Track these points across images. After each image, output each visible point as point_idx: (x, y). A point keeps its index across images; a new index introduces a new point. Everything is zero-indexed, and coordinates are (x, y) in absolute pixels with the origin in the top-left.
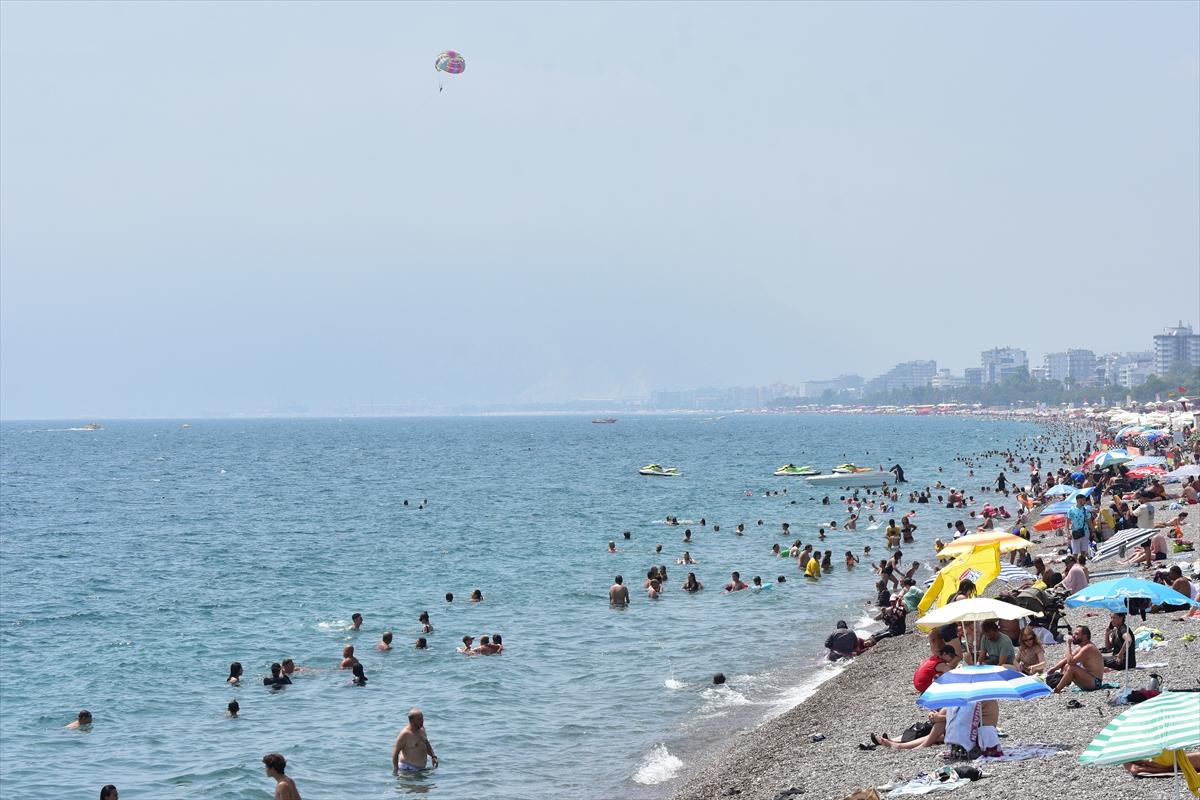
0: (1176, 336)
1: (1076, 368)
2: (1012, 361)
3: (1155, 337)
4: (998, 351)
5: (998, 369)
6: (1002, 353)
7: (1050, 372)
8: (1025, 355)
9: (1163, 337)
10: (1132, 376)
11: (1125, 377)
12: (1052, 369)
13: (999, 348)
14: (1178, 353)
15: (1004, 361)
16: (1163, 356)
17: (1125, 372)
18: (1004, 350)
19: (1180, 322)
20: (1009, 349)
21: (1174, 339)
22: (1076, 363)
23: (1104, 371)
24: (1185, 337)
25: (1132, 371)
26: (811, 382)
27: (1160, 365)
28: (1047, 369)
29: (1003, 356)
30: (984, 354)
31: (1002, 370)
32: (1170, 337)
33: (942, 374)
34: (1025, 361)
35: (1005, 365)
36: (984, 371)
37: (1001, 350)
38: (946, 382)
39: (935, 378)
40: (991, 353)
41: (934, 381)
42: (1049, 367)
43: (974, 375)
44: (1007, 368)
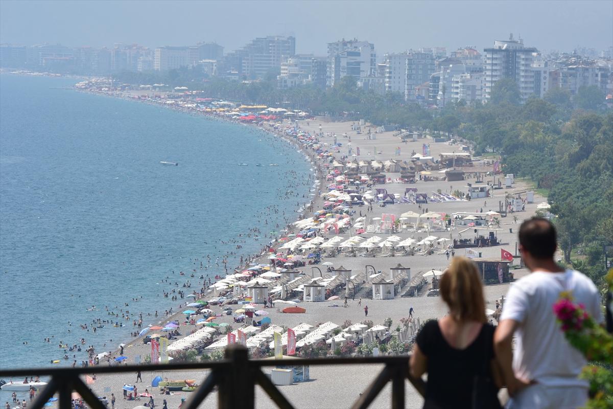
0: (506, 50)
1: (414, 72)
2: (358, 54)
3: (485, 50)
4: (345, 44)
5: (344, 63)
6: (349, 45)
7: (390, 73)
8: (373, 48)
9: (493, 51)
10: (463, 87)
11: (457, 88)
12: (392, 75)
13: (346, 40)
14: (507, 62)
15: (350, 54)
16: (492, 70)
17: (457, 82)
18: (351, 42)
19: (511, 35)
20: (356, 41)
21: (503, 53)
22: (413, 67)
23: (438, 78)
24: (515, 51)
25: (463, 82)
26: (168, 48)
27: (488, 79)
28: (388, 70)
29: (350, 48)
30: (330, 44)
31: (348, 64)
32: (500, 50)
33: (291, 61)
34: (372, 55)
35: (352, 59)
36: (330, 63)
37: (348, 42)
38: (295, 70)
39: (284, 65)
40: (337, 45)
41: (282, 67)
42: (390, 68)
43: (321, 67)
44: (353, 61)
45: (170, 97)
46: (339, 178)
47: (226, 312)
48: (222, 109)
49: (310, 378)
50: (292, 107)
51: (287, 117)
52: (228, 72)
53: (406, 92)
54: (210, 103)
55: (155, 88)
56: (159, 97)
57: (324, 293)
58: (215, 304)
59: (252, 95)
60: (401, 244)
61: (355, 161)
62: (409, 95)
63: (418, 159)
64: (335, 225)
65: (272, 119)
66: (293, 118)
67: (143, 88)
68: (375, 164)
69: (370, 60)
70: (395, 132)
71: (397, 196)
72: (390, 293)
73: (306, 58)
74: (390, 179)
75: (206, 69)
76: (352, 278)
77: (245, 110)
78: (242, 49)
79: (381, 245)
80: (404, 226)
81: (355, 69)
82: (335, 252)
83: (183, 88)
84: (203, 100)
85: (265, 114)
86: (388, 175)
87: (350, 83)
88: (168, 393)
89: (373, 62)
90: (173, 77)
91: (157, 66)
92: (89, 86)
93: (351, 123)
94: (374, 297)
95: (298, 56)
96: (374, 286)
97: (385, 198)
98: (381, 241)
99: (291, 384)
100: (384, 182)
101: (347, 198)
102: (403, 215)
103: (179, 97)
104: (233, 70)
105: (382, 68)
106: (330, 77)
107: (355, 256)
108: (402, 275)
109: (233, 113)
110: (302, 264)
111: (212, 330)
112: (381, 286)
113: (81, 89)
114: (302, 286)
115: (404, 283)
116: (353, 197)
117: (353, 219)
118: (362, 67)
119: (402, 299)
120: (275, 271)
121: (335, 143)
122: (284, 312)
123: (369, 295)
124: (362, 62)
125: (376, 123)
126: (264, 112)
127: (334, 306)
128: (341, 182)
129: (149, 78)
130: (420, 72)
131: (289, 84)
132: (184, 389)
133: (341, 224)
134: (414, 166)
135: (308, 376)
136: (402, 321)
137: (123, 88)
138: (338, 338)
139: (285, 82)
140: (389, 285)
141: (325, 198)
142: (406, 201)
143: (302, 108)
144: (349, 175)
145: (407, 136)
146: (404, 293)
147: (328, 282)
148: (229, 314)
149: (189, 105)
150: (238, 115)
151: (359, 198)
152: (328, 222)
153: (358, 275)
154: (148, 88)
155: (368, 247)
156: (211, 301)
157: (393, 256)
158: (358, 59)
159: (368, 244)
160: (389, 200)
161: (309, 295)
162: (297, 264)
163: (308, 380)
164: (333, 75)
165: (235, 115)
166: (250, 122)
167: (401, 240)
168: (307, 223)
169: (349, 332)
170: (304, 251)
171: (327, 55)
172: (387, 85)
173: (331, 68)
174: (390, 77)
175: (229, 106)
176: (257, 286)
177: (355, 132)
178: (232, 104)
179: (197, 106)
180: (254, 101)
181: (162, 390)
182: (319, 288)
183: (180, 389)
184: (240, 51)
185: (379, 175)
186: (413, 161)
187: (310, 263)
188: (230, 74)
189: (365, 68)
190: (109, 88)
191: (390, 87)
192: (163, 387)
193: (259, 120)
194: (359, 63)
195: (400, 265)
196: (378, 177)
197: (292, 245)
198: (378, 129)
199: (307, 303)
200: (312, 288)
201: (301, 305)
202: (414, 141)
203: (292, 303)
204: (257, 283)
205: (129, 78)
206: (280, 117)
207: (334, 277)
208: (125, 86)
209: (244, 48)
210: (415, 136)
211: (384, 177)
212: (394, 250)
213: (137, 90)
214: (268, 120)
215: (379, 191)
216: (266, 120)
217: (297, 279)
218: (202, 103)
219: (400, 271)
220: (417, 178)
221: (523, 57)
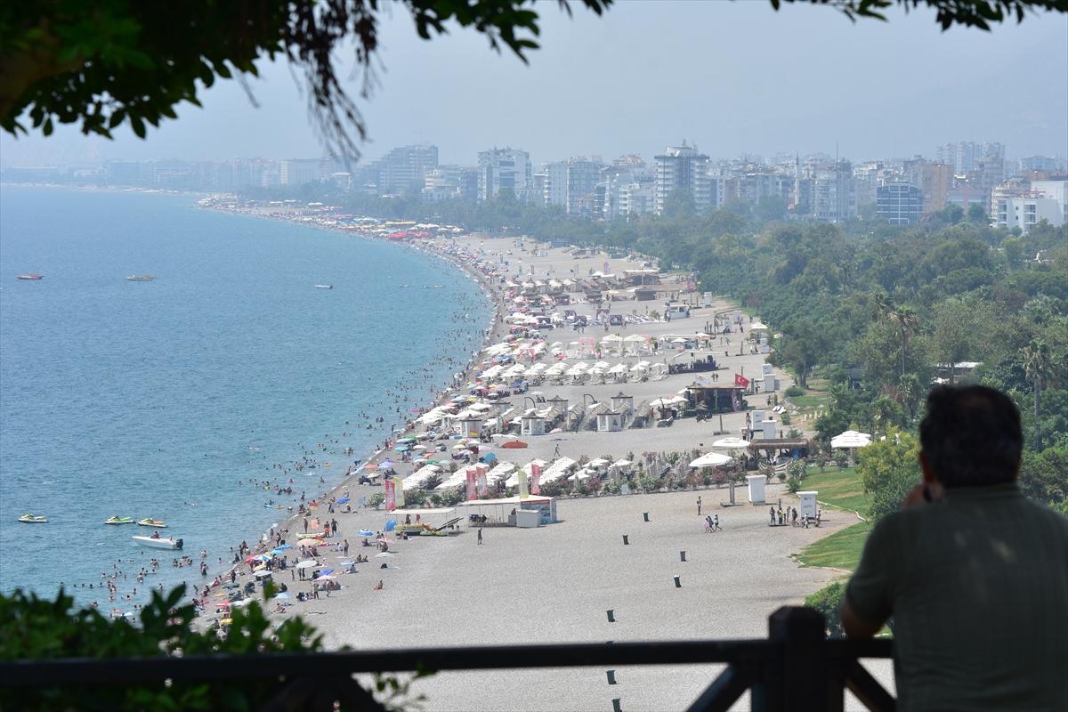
0: (679, 157)
1: (576, 182)
2: (512, 164)
3: (656, 158)
4: (497, 152)
5: (496, 173)
6: (501, 154)
7: (549, 183)
8: (528, 157)
9: (664, 158)
10: (632, 198)
11: (625, 199)
12: (552, 186)
13: (499, 149)
14: (680, 170)
15: (503, 164)
16: (665, 179)
17: (625, 193)
18: (503, 151)
19: (684, 141)
20: (510, 150)
21: (676, 161)
22: (576, 176)
23: (605, 188)
24: (689, 158)
25: (632, 192)
26: (295, 160)
27: (660, 189)
28: (547, 181)
29: (503, 158)
30: (481, 154)
31: (501, 174)
32: (672, 157)
33: (437, 172)
34: (527, 165)
35: (505, 169)
36: (481, 174)
37: (501, 151)
38: (442, 182)
39: (428, 177)
40: (489, 154)
41: (427, 179)
42: (549, 178)
43: (471, 178)
44: (506, 171)
45: (305, 214)
46: (518, 299)
47: (440, 448)
48: (366, 226)
49: (558, 519)
50: (444, 222)
51: (441, 234)
52: (365, 185)
53: (568, 203)
54: (352, 219)
55: (286, 204)
56: (294, 214)
57: (543, 425)
58: (424, 439)
59: (399, 210)
60: (613, 370)
61: (531, 281)
62: (571, 208)
63: (599, 277)
64: (532, 351)
65: (424, 236)
66: (449, 234)
67: (273, 205)
68: (554, 284)
69: (524, 171)
70: (563, 249)
71: (589, 318)
72: (616, 424)
73: (450, 169)
74: (573, 300)
75: (340, 183)
76: (570, 408)
77: (392, 226)
78: (379, 160)
79: (590, 372)
80: (607, 351)
81: (508, 181)
82: (539, 380)
83: (317, 204)
84: (344, 216)
85: (415, 231)
86: (572, 295)
87: (507, 195)
88: (406, 538)
89: (528, 173)
90: (306, 192)
91: (284, 180)
92: (213, 203)
93: (513, 239)
94: (599, 430)
95: (442, 167)
96: (598, 417)
97: (576, 320)
98: (588, 368)
99: (538, 527)
100: (568, 303)
101: (534, 320)
102: (604, 338)
103: (316, 214)
104: (371, 183)
105: (539, 178)
106: (482, 190)
107: (562, 385)
108: (626, 404)
109: (379, 230)
110: (507, 394)
111: (437, 468)
112: (607, 417)
113: (204, 206)
114: (519, 418)
115: (629, 413)
116: (540, 320)
117: (548, 344)
118: (517, 178)
119: (630, 430)
120: (482, 402)
121: (502, 262)
122: (503, 447)
123: (593, 426)
124: (518, 172)
125: (541, 239)
126: (413, 228)
127: (557, 440)
128: (521, 304)
129: (279, 194)
130: (583, 182)
131: (435, 197)
132: (422, 533)
133: (538, 349)
134: (596, 285)
135: (555, 517)
136: (645, 455)
137: (251, 205)
138: (581, 475)
139: (431, 195)
140: (615, 416)
141: (507, 322)
142: (599, 324)
143: (457, 223)
144: (528, 296)
145: (580, 253)
146: (630, 424)
147: (546, 412)
148: (444, 450)
149: (329, 223)
150: (386, 232)
151: (548, 320)
152: (521, 347)
153: (577, 406)
154: (279, 205)
155: (576, 374)
156: (419, 436)
157: (604, 383)
158: (512, 169)
159: (575, 371)
160: (581, 323)
161: (528, 428)
162: (501, 395)
163: (556, 522)
164: (485, 187)
165: (382, 232)
166: (400, 239)
167: (611, 366)
168: (499, 349)
169: (590, 467)
170: (504, 380)
171: (477, 165)
172: (546, 197)
173: (482, 179)
174: (548, 189)
175: (373, 223)
176: (470, 419)
177: (520, 249)
178: (376, 220)
179: (338, 223)
180: (401, 217)
181: (398, 535)
182: (538, 420)
183: (418, 534)
184: (377, 162)
185: (562, 295)
186: (595, 280)
187: (515, 393)
188: (368, 187)
189: (520, 179)
190: (236, 205)
191: (549, 199)
192: (399, 532)
193: (410, 237)
194: (512, 174)
195: (621, 393)
196: (560, 297)
197: (491, 373)
198: (545, 245)
199: (526, 436)
200: (530, 420)
201: (521, 439)
202: (587, 257)
203: (511, 437)
204: (470, 415)
205: (256, 194)
206: (433, 233)
207: (550, 409)
208: (254, 203)
209: (382, 159)
210: (588, 253)
211: (568, 297)
212: (604, 377)
213: (267, 207)
214: (420, 238)
215: (568, 313)
216: (416, 237)
217: (509, 411)
218: (342, 220)
219: (622, 401)
220: (604, 298)
221: (697, 164)
